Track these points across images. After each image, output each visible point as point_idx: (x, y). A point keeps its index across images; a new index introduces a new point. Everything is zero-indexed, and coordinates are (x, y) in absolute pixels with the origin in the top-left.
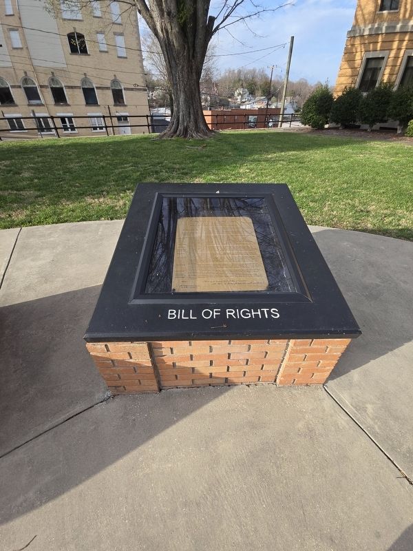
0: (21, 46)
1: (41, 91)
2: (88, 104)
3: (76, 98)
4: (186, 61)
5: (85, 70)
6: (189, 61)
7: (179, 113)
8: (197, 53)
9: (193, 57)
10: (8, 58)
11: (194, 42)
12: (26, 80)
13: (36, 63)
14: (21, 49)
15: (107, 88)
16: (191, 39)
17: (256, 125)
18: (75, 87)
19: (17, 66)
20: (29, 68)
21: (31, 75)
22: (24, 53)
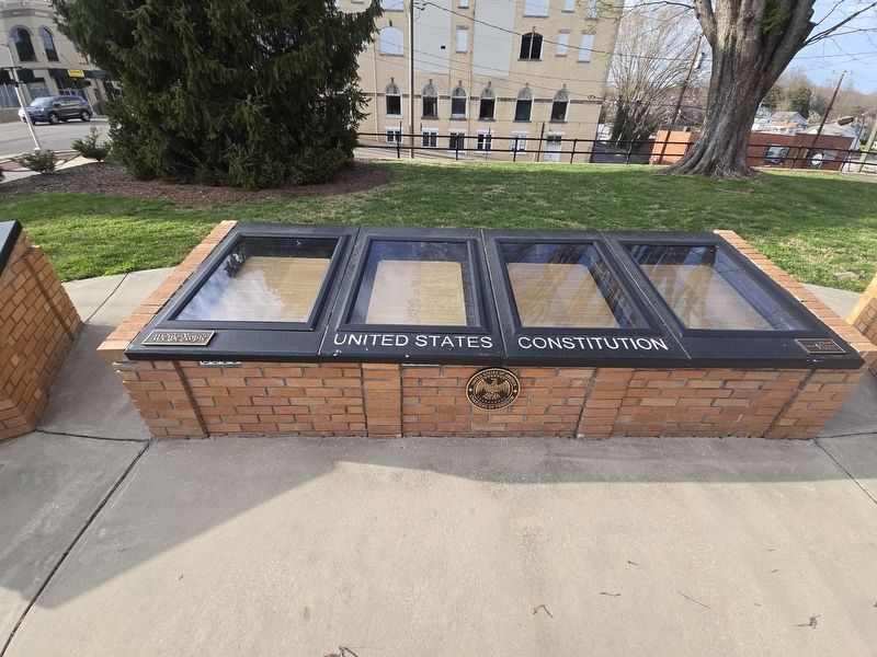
0: (465, 50)
1: (470, 103)
2: (517, 119)
3: (505, 112)
4: (752, 76)
5: (528, 79)
6: (757, 75)
7: (709, 142)
8: (772, 65)
9: (766, 69)
10: (447, 64)
11: (774, 52)
12: (457, 91)
13: (475, 70)
14: (465, 53)
15: (549, 101)
16: (769, 49)
17: (781, 161)
18: (509, 100)
19: (454, 73)
20: (466, 76)
21: (465, 85)
22: (466, 58)
